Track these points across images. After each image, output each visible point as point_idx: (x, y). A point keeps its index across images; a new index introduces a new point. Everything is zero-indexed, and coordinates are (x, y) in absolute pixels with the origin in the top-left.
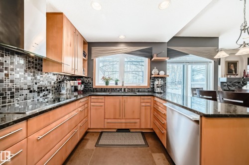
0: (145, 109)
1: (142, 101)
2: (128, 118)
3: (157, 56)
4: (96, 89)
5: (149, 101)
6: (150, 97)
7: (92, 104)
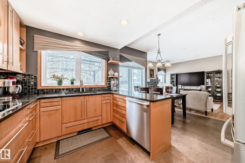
0: (106, 105)
1: (103, 99)
2: (90, 117)
3: (113, 60)
4: (42, 90)
5: (109, 98)
6: (109, 95)
7: (42, 109)
